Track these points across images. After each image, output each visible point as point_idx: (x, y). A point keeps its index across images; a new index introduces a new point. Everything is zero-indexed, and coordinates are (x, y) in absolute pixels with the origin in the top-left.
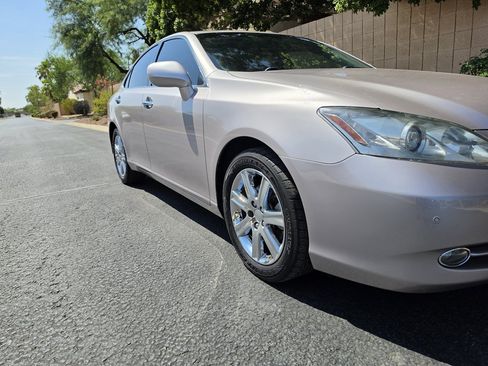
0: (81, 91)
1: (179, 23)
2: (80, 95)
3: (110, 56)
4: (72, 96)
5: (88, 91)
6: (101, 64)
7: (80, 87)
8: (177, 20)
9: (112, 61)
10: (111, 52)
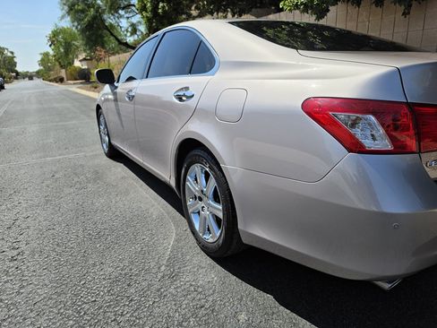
0: (85, 59)
1: (163, 7)
2: (84, 63)
3: (111, 30)
4: (77, 64)
5: (91, 59)
6: (102, 37)
7: (82, 56)
8: (161, 5)
9: (112, 34)
10: (111, 25)
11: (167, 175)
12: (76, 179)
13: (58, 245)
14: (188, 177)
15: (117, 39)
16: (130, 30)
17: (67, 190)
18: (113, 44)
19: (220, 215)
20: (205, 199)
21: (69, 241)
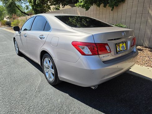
0: (8, 18)
1: (38, 2)
2: (8, 19)
3: (18, 7)
4: (5, 19)
5: (11, 18)
6: (15, 10)
7: (8, 16)
8: (37, 1)
9: (19, 9)
10: (18, 6)
11: (38, 61)
12: (7, 63)
13: (2, 85)
14: (44, 62)
15: (21, 11)
16: (26, 8)
17: (4, 67)
18: (19, 12)
19: (54, 73)
20: (49, 68)
21: (6, 83)
